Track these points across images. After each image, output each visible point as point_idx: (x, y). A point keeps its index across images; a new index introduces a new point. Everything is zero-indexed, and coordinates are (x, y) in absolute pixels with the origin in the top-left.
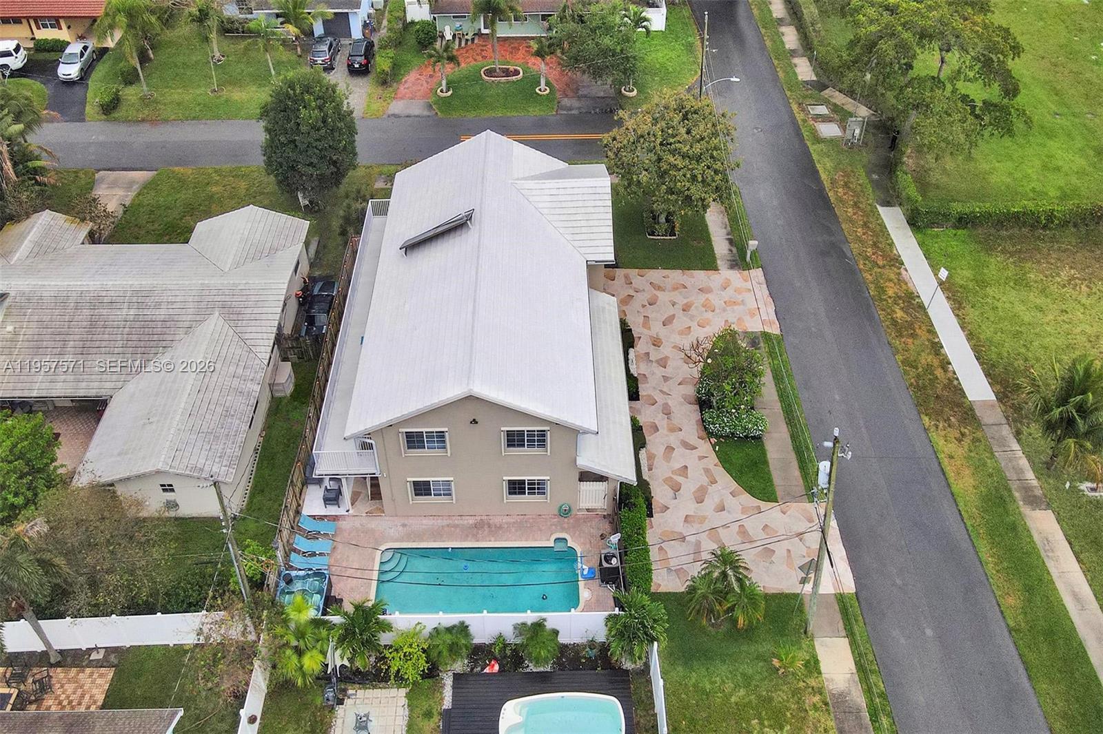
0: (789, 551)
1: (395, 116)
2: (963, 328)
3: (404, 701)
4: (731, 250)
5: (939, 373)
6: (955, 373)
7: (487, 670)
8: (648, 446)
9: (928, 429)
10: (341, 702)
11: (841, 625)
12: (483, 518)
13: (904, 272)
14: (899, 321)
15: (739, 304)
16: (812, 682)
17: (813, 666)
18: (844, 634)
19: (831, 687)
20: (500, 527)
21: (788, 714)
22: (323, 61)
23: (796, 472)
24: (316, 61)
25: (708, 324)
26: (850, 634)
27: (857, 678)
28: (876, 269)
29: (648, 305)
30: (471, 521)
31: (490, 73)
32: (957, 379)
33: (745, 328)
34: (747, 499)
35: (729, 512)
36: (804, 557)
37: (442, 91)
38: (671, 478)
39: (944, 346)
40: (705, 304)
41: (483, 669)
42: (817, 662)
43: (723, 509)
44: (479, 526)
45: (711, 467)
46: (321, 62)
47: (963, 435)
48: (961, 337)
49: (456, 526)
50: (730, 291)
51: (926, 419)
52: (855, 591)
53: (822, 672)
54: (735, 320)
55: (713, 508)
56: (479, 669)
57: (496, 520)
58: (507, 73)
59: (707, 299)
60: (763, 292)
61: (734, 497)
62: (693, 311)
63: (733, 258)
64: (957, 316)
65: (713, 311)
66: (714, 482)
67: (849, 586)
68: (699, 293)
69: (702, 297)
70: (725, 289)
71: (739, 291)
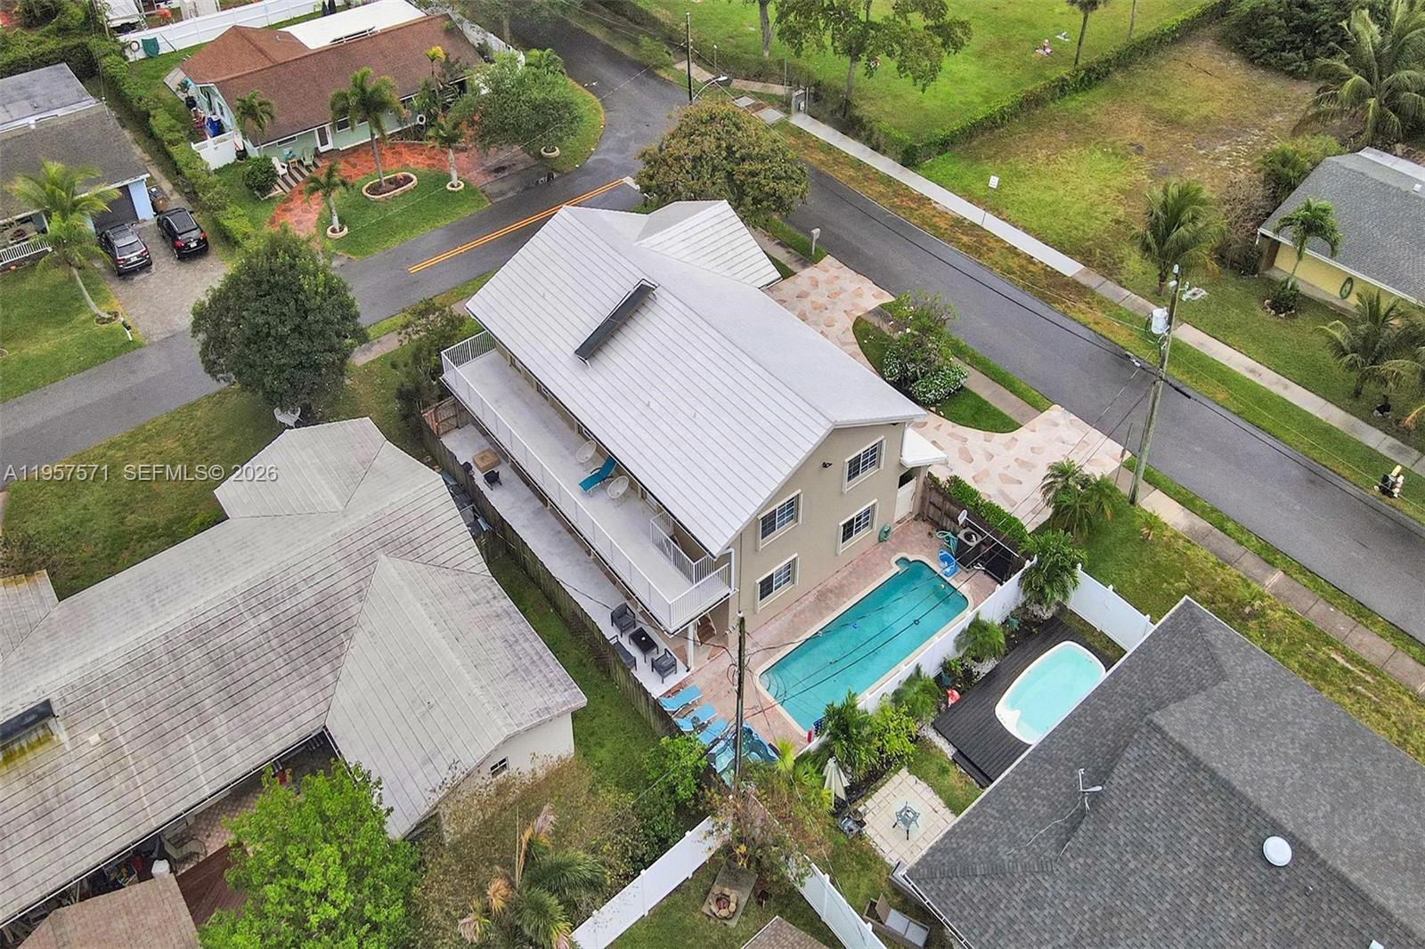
2: (1015, 227)
3: (913, 778)
4: (789, 252)
6: (1042, 262)
7: (951, 702)
9: (1065, 312)
10: (861, 824)
11: (1145, 483)
12: (819, 588)
13: (937, 206)
14: (970, 244)
15: (841, 293)
18: (1152, 488)
20: (842, 586)
22: (138, 256)
24: (129, 259)
25: (834, 321)
26: (1158, 486)
27: (1188, 511)
28: (916, 212)
30: (811, 598)
31: (375, 189)
32: (1049, 266)
33: (864, 309)
34: (1000, 438)
35: (998, 455)
37: (335, 232)
39: (1017, 247)
40: (814, 306)
41: (947, 703)
42: (1156, 518)
43: (992, 456)
44: (822, 596)
45: (952, 430)
46: (136, 259)
48: (1020, 233)
49: (802, 612)
50: (823, 286)
53: (1166, 522)
54: (852, 307)
55: (984, 459)
56: (944, 705)
57: (832, 582)
58: (397, 183)
59: (812, 302)
60: (848, 272)
61: (989, 442)
63: (798, 257)
65: (827, 309)
66: (964, 440)
68: (800, 300)
69: (806, 302)
70: (817, 286)
71: (829, 282)
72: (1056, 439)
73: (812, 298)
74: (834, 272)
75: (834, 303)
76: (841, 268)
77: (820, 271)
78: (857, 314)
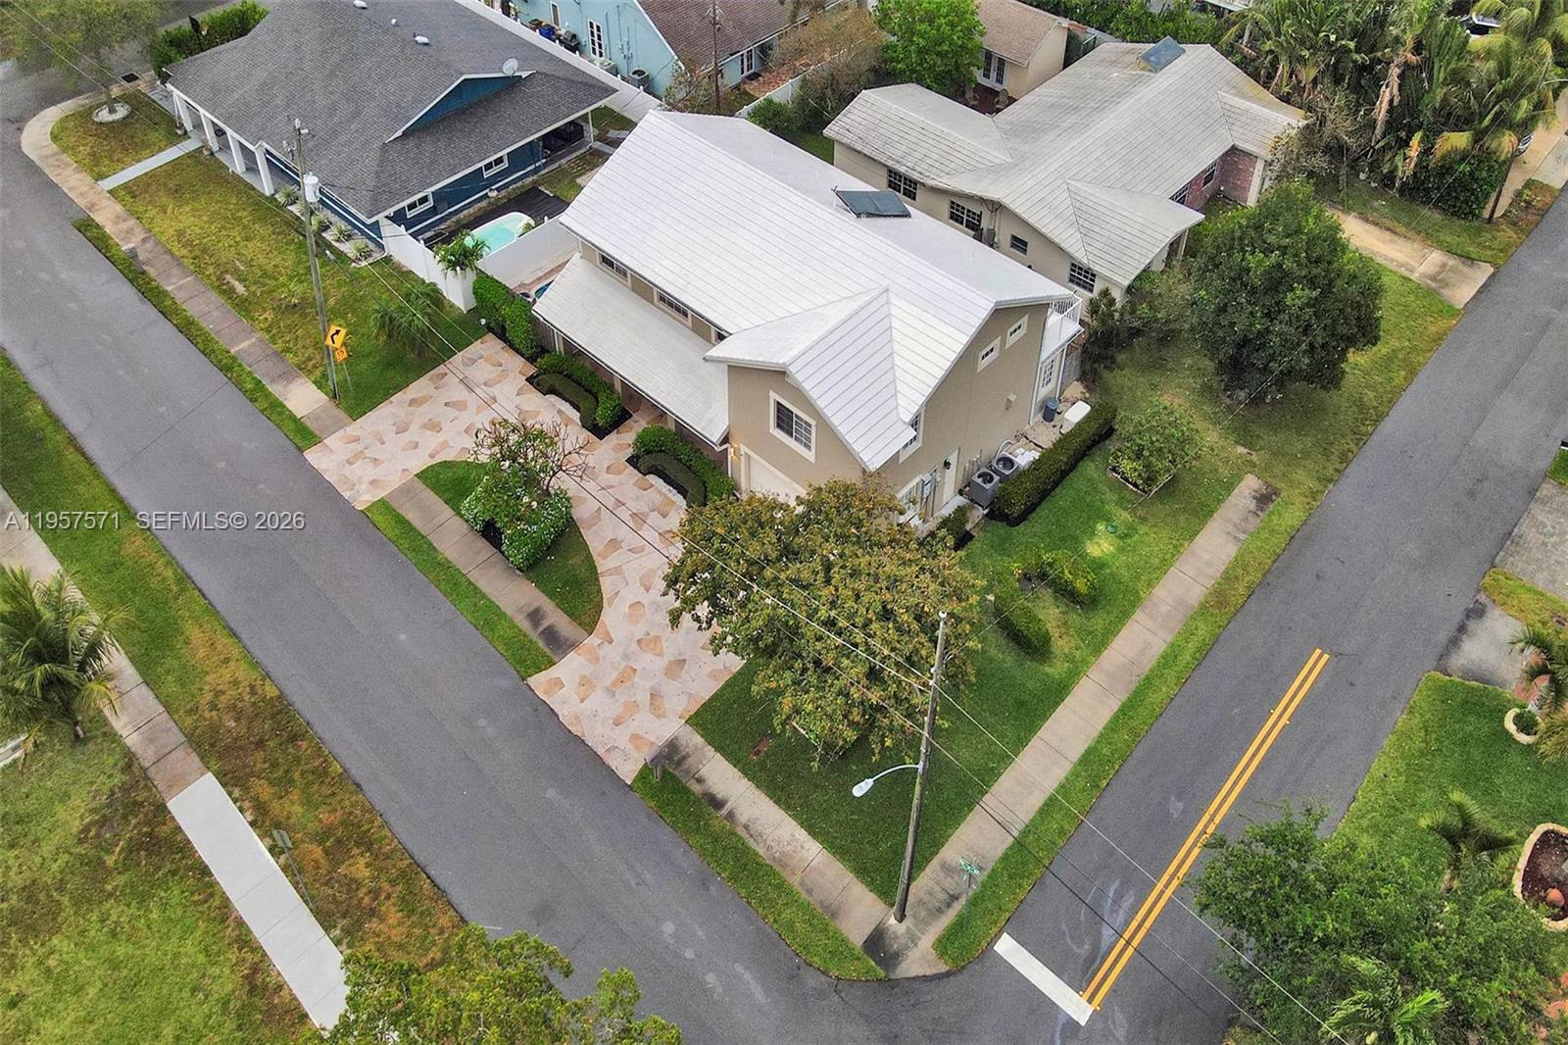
0: (383, 443)
1: (1475, 614)
2: (240, 923)
4: (700, 781)
5: (263, 789)
6: (241, 810)
9: (263, 680)
11: (308, 423)
15: (614, 684)
25: (630, 615)
26: (297, 421)
27: (281, 398)
32: (235, 801)
33: (580, 651)
34: (448, 454)
35: (459, 433)
36: (365, 448)
39: (268, 855)
40: (658, 645)
42: (319, 386)
47: (213, 707)
50: (642, 697)
51: (273, 692)
52: (305, 455)
53: (312, 384)
54: (601, 653)
59: (661, 655)
60: (598, 737)
63: (685, 767)
65: (639, 641)
67: (313, 455)
68: (680, 654)
69: (670, 654)
70: (652, 694)
71: (632, 707)
73: (660, 664)
74: (621, 737)
75: (626, 656)
76: (608, 750)
77: (645, 736)
78: (592, 640)
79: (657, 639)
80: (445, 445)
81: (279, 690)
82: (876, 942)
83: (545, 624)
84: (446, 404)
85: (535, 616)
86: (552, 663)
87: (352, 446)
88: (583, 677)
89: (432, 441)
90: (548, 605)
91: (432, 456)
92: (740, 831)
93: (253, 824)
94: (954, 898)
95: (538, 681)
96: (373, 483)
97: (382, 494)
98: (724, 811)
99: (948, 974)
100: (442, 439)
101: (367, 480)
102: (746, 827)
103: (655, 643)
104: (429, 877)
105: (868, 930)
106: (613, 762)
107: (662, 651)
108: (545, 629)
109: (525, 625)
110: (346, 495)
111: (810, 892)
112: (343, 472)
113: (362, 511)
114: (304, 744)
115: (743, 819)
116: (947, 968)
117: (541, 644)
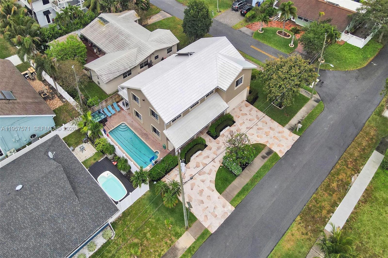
0: (208, 207)
1: (241, 31)
2: (355, 208)
3: (94, 153)
5: (324, 212)
6: (331, 217)
7: (113, 162)
8: (203, 151)
9: (295, 221)
11: (198, 236)
12: (148, 134)
13: (355, 175)
14: (331, 187)
15: (278, 140)
16: (173, 238)
17: (178, 235)
18: (196, 238)
19: (176, 244)
20: (149, 139)
21: (157, 237)
22: (235, 7)
23: (236, 193)
25: (260, 138)
26: (197, 240)
27: (185, 250)
28: (345, 167)
29: (248, 120)
30: (145, 132)
31: (280, 32)
32: (329, 219)
33: (271, 147)
34: (213, 186)
35: (204, 184)
36: (210, 212)
37: (260, 31)
38: (199, 163)
39: (338, 207)
41: (113, 161)
42: (181, 236)
43: (203, 182)
44: (146, 134)
45: (213, 170)
46: (234, 7)
47: (307, 234)
49: (141, 130)
50: (280, 135)
51: (299, 218)
52: (212, 233)
53: (179, 239)
54: (271, 143)
55: (201, 179)
56: (112, 161)
57: (150, 136)
58: (285, 35)
59: (269, 132)
60: (291, 143)
61: (210, 182)
62: (260, 131)
63: (293, 127)
64: (359, 203)
65: (267, 136)
66: (209, 174)
67: (213, 230)
68: (269, 128)
69: (268, 130)
70: (279, 133)
71: (283, 137)
72: (215, 205)
73: (271, 131)
74: (290, 138)
75: (271, 138)
76: (293, 140)
77: (289, 134)
78: (268, 145)
79: (265, 132)
80: (209, 188)
81: (298, 216)
82: (317, 101)
83: (265, 155)
84: (192, 189)
85: (264, 157)
86: (275, 153)
87: (209, 218)
88: (278, 146)
89: (207, 192)
90: (260, 155)
91: (213, 191)
92: (304, 119)
93: (333, 213)
94: (306, 92)
95: (281, 155)
96: (224, 207)
97: (228, 203)
98: (301, 121)
99: (318, 93)
100: (207, 189)
101: (223, 209)
102: (303, 118)
103: (267, 133)
104: (331, 170)
105: (315, 102)
106: (296, 140)
107: (269, 131)
108: (267, 155)
109: (266, 159)
110: (229, 214)
111: (311, 109)
112: (220, 217)
113: (235, 208)
114: (310, 205)
115: (301, 118)
116: (317, 94)
117: (271, 155)
